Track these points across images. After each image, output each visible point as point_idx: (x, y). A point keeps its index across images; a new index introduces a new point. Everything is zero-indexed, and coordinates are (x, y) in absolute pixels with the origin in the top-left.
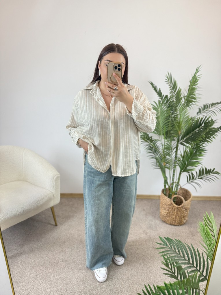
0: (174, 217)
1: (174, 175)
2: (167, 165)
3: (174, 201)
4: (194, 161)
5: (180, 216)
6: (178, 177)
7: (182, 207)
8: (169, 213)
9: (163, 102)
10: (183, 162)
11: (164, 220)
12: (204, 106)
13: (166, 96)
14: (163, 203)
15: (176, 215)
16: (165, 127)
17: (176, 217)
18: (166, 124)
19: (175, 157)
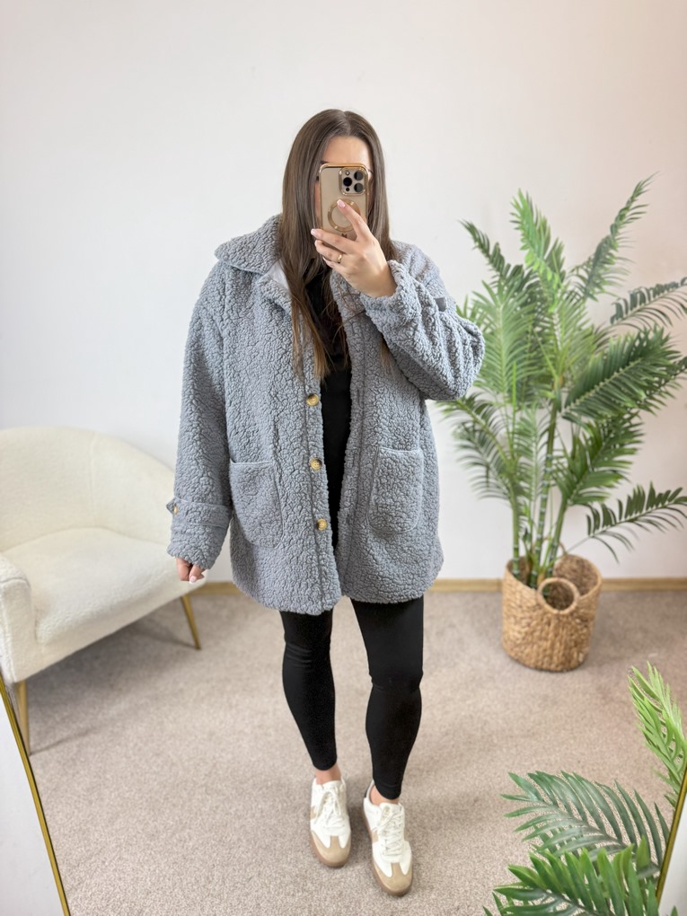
0: (547, 644)
1: (542, 514)
2: (523, 484)
5: (566, 642)
7: (571, 614)
8: (532, 633)
10: (570, 475)
11: (516, 655)
12: (633, 297)
13: (518, 269)
14: (513, 605)
16: (515, 367)
17: (552, 647)
18: (518, 358)
19: (547, 459)
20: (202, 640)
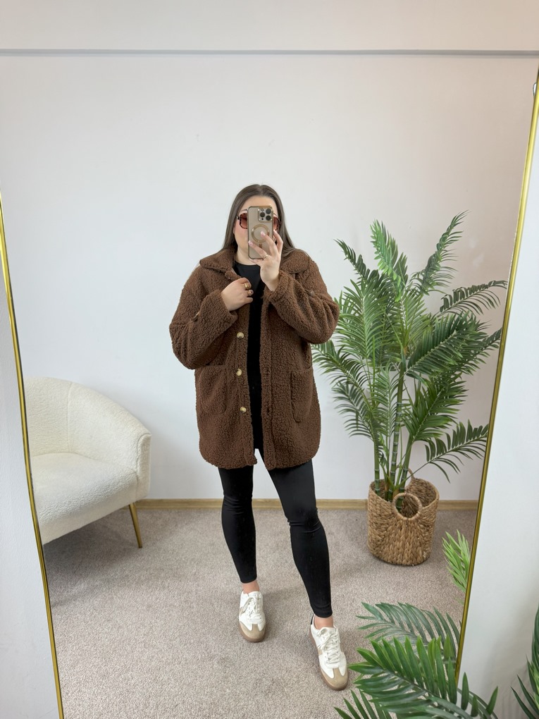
0: (399, 544)
1: (395, 446)
2: (382, 424)
3: (399, 509)
4: (440, 414)
5: (413, 541)
6: (404, 453)
7: (417, 520)
10: (414, 418)
13: (375, 273)
14: (375, 514)
15: (404, 539)
16: (374, 340)
17: (404, 545)
18: (376, 333)
19: (398, 406)
20: (143, 542)
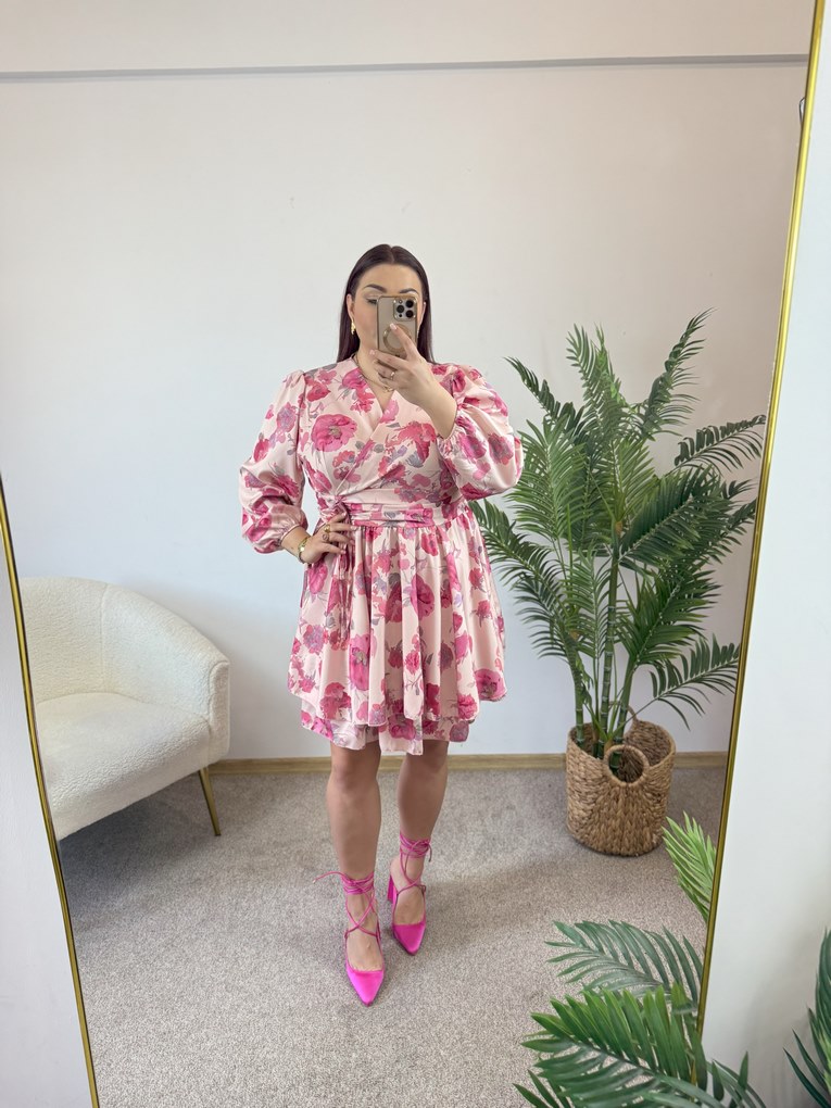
0: (614, 823)
1: (607, 673)
4: (678, 623)
7: (641, 786)
8: (599, 810)
9: (559, 427)
10: (636, 630)
11: (582, 837)
12: (699, 434)
13: (569, 407)
14: (577, 778)
15: (623, 816)
16: (569, 510)
17: (622, 824)
18: (573, 501)
19: (610, 610)
20: (221, 826)
